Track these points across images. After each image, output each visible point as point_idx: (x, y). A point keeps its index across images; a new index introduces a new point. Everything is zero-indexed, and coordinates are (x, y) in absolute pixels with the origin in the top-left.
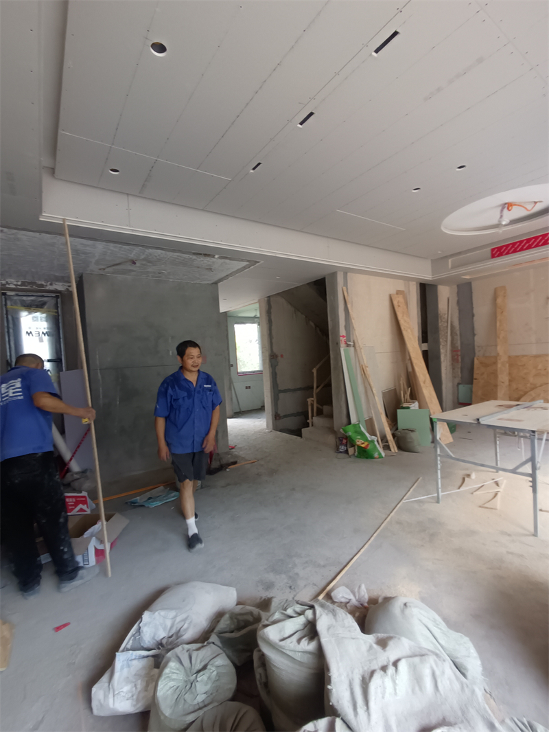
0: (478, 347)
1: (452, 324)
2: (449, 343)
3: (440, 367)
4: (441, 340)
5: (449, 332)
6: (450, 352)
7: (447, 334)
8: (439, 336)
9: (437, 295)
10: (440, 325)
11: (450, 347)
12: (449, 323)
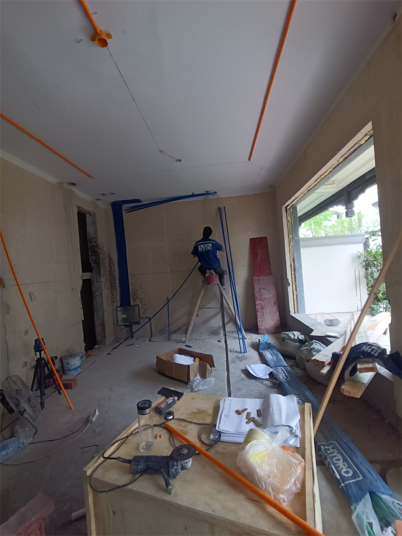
0: (132, 275)
1: (109, 256)
2: (108, 273)
3: (101, 294)
4: (102, 270)
5: (108, 263)
6: (109, 280)
7: (106, 265)
8: (100, 266)
9: (96, 227)
10: (100, 256)
11: (109, 276)
12: (107, 255)
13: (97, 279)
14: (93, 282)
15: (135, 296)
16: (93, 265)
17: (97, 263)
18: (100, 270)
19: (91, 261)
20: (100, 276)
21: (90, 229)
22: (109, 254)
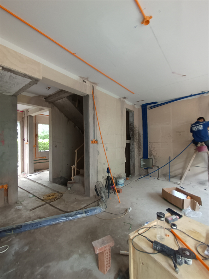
1: (139, 132)
2: (138, 140)
3: (134, 151)
4: (135, 139)
5: (138, 135)
6: (138, 144)
7: (137, 136)
8: (134, 137)
9: (133, 118)
10: (135, 132)
11: (138, 142)
12: (138, 131)
13: (132, 143)
14: (131, 145)
15: (151, 154)
16: (131, 136)
17: (133, 135)
18: (134, 139)
19: (130, 134)
20: (134, 142)
21: (131, 119)
22: (139, 131)
